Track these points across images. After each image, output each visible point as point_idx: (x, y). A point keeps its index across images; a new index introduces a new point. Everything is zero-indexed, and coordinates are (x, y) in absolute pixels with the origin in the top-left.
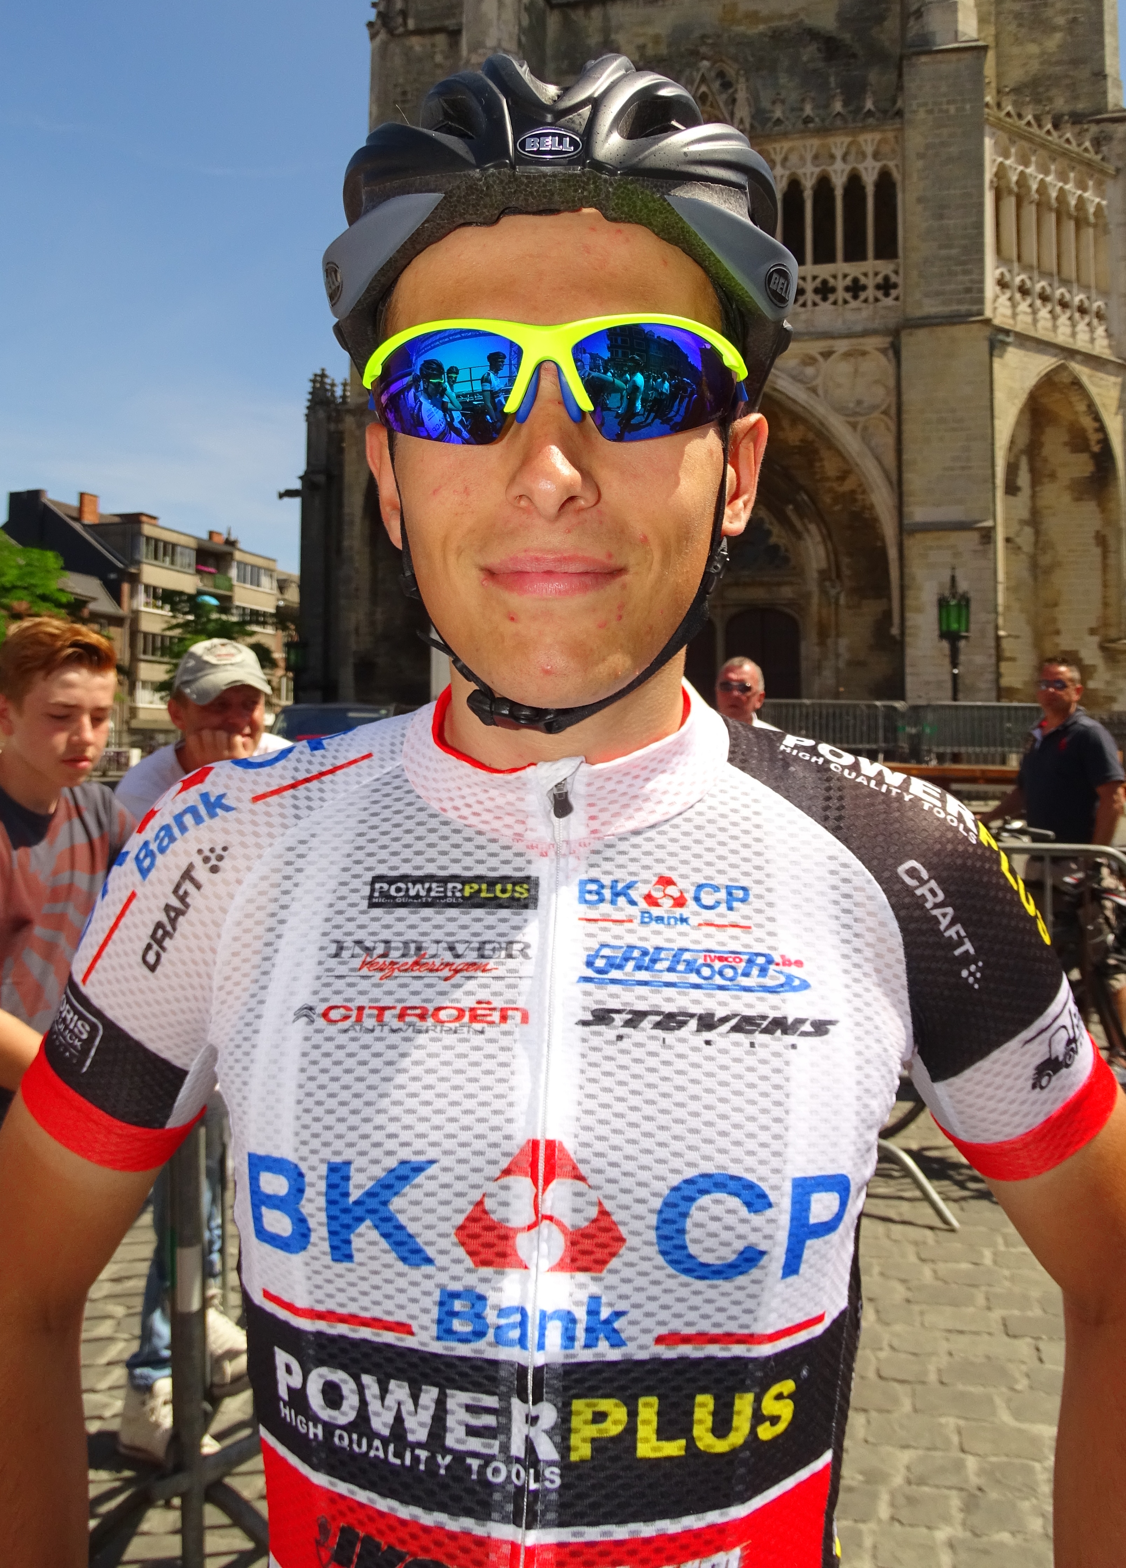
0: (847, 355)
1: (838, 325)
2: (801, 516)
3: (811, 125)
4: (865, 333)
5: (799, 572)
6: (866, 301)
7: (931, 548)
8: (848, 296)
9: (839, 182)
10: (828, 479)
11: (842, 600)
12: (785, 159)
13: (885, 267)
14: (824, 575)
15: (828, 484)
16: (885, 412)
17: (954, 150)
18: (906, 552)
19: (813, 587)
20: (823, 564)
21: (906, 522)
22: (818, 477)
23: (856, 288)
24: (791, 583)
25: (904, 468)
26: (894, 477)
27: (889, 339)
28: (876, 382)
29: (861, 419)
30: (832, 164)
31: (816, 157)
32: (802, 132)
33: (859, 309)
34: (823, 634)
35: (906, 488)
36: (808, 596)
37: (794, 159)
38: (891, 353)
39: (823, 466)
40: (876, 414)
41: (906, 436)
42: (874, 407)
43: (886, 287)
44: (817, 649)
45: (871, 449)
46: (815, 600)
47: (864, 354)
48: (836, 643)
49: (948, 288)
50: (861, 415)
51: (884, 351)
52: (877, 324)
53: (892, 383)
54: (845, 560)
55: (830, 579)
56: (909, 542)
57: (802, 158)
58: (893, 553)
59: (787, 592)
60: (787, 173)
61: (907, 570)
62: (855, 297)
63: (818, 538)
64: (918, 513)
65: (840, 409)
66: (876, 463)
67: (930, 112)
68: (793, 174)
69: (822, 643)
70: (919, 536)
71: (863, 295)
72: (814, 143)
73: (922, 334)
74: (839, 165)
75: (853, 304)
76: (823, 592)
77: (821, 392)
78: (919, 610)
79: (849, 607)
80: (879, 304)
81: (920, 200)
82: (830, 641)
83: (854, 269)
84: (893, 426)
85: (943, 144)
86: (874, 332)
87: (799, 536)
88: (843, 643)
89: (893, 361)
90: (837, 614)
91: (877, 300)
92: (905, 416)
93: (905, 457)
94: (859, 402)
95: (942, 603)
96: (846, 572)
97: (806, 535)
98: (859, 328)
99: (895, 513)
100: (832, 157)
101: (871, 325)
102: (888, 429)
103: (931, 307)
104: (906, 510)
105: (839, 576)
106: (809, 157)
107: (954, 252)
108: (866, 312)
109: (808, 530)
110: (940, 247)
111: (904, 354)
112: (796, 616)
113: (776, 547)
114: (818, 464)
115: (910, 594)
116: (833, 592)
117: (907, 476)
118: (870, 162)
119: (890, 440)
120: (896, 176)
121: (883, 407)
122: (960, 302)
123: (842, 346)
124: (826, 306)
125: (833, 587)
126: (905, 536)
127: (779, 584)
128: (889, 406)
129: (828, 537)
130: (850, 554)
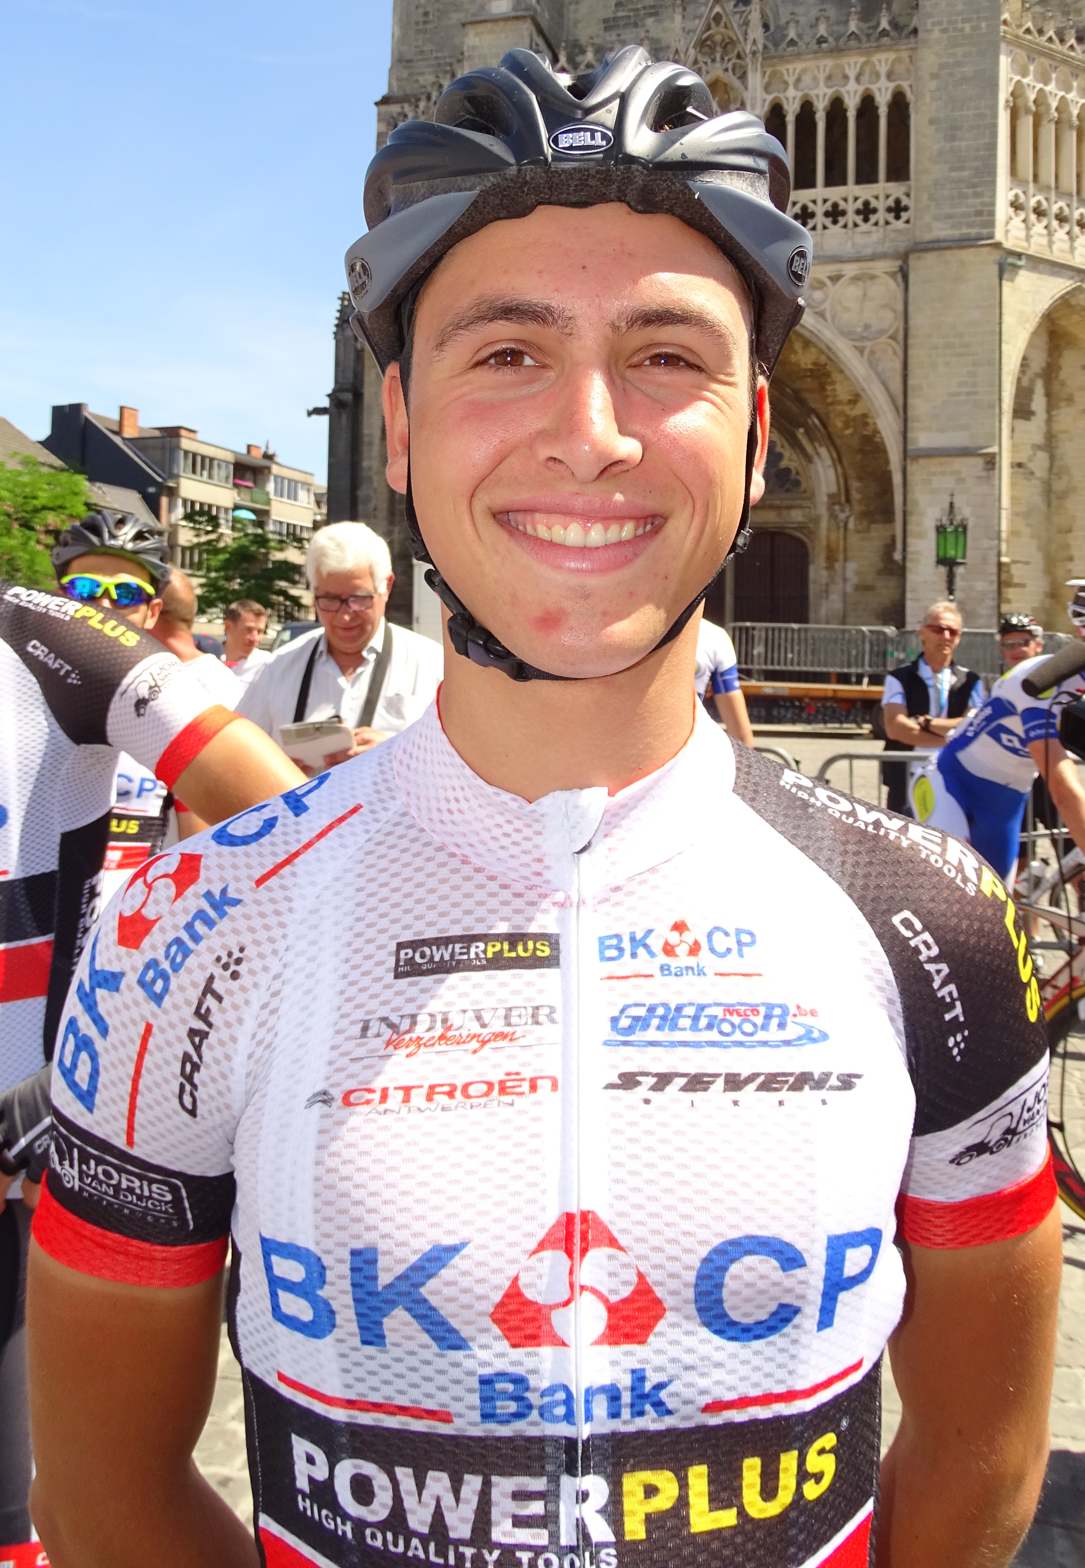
0: (856, 279)
1: (848, 249)
2: (812, 441)
3: (824, 45)
4: (873, 258)
5: (809, 495)
6: (876, 224)
7: (934, 474)
8: (859, 219)
9: (852, 104)
10: (839, 402)
11: (851, 525)
12: (798, 80)
13: (896, 190)
14: (833, 499)
15: (839, 408)
16: (893, 337)
17: (968, 70)
18: (909, 477)
19: (822, 510)
20: (834, 489)
21: (910, 447)
22: (830, 400)
23: (866, 211)
24: (801, 507)
25: (910, 393)
26: (900, 403)
27: (899, 263)
28: (885, 306)
29: (868, 344)
30: (845, 85)
31: (829, 78)
32: (815, 52)
33: (869, 232)
34: (831, 558)
35: (910, 413)
36: (816, 520)
37: (807, 79)
38: (899, 277)
39: (834, 390)
40: (884, 339)
41: (911, 361)
42: (881, 332)
43: (897, 209)
44: (824, 573)
45: (878, 374)
46: (824, 524)
47: (873, 277)
48: (844, 568)
49: (958, 211)
50: (868, 339)
51: (892, 275)
52: (887, 247)
53: (900, 307)
54: (855, 484)
55: (840, 504)
56: (912, 468)
57: (815, 79)
58: (897, 479)
59: (797, 516)
60: (799, 94)
61: (909, 496)
62: (866, 220)
63: (829, 462)
64: (922, 439)
65: (846, 333)
66: (882, 388)
67: (945, 31)
68: (806, 95)
69: (830, 567)
70: (922, 461)
71: (873, 218)
72: (828, 63)
73: (930, 258)
74: (852, 86)
75: (864, 227)
76: (833, 516)
77: (828, 316)
78: (921, 536)
79: (858, 532)
80: (889, 227)
81: (932, 122)
82: (838, 566)
83: (865, 192)
84: (900, 352)
85: (958, 64)
86: (883, 256)
87: (809, 459)
88: (851, 567)
89: (902, 284)
90: (845, 538)
91: (887, 223)
92: (911, 341)
93: (911, 382)
94: (867, 327)
95: (940, 530)
96: (855, 496)
97: (816, 459)
98: (868, 251)
99: (900, 438)
100: (846, 77)
101: (880, 249)
102: (895, 353)
103: (941, 231)
104: (910, 435)
105: (848, 500)
106: (822, 77)
107: (966, 174)
108: (877, 234)
109: (818, 454)
110: (952, 169)
111: (912, 279)
112: (805, 539)
113: (787, 470)
114: (829, 388)
115: (912, 520)
116: (842, 516)
117: (911, 401)
118: (883, 83)
119: (898, 365)
120: (910, 96)
121: (891, 332)
122: (970, 225)
123: (850, 270)
124: (836, 229)
125: (843, 511)
126: (909, 461)
127: (789, 508)
128: (897, 331)
129: (839, 460)
130: (860, 479)
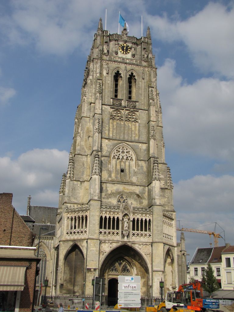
1: (144, 240)
2: (133, 265)
3: (140, 212)
5: (132, 274)
7: (156, 274)
8: (145, 236)
9: (144, 220)
13: (150, 233)
14: (136, 275)
16: (150, 255)
17: (159, 219)
18: (153, 274)
21: (153, 270)
25: (153, 262)
28: (148, 249)
29: (147, 254)
31: (141, 216)
33: (146, 238)
35: (153, 265)
38: (150, 245)
43: (150, 235)
45: (148, 258)
47: (147, 245)
49: (158, 238)
53: (151, 250)
54: (139, 273)
57: (139, 216)
58: (150, 274)
60: (137, 217)
61: (153, 277)
67: (156, 213)
70: (155, 272)
71: (147, 236)
73: (155, 244)
74: (144, 218)
77: (141, 249)
80: (149, 238)
81: (155, 225)
83: (146, 232)
84: (151, 257)
85: (158, 218)
86: (149, 242)
94: (146, 252)
98: (146, 241)
99: (151, 269)
100: (143, 216)
103: (157, 240)
104: (153, 268)
105: (138, 275)
107: (159, 233)
109: (134, 268)
110: (158, 232)
111: (153, 246)
113: (128, 269)
115: (153, 280)
118: (148, 218)
119: (151, 259)
120: (151, 220)
122: (160, 240)
123: (144, 243)
124: (142, 237)
126: (153, 272)
130: (140, 272)
